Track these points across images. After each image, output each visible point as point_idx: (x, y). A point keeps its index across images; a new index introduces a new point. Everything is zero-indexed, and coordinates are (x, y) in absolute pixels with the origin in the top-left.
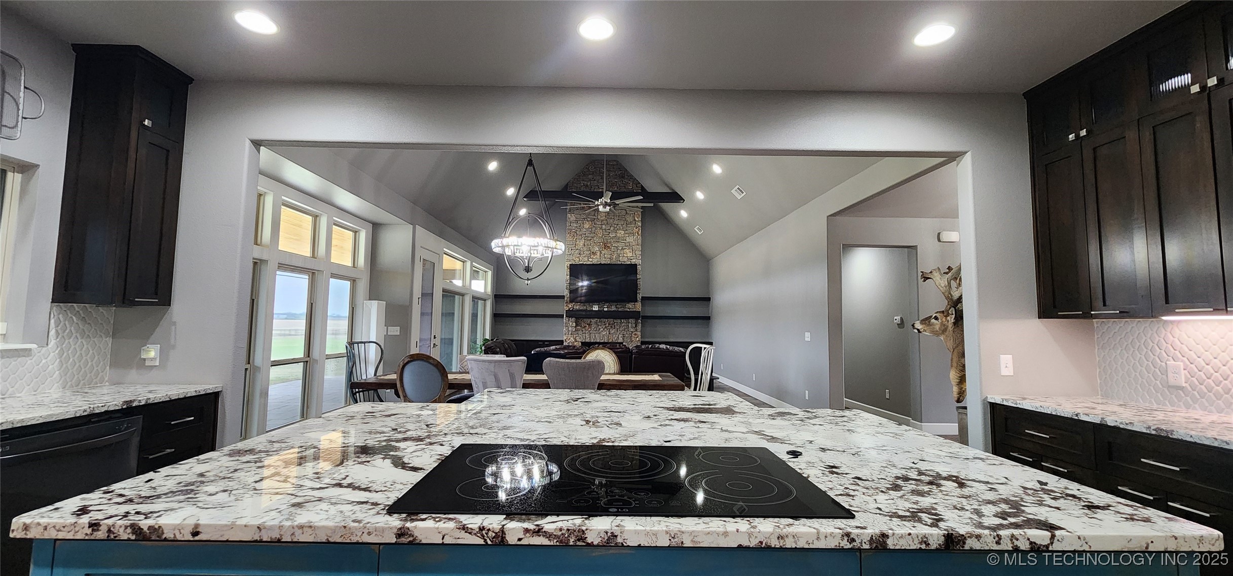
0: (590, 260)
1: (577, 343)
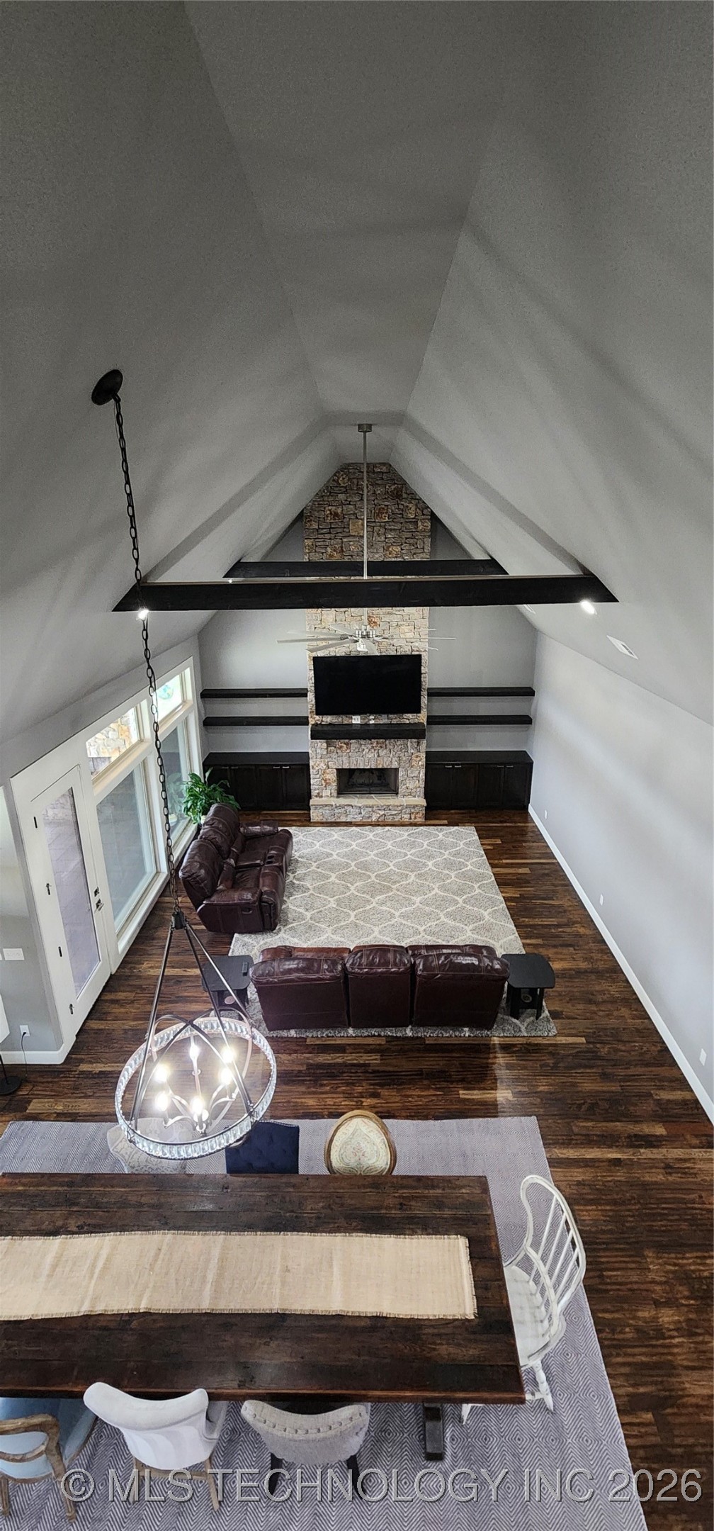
1: (330, 770)
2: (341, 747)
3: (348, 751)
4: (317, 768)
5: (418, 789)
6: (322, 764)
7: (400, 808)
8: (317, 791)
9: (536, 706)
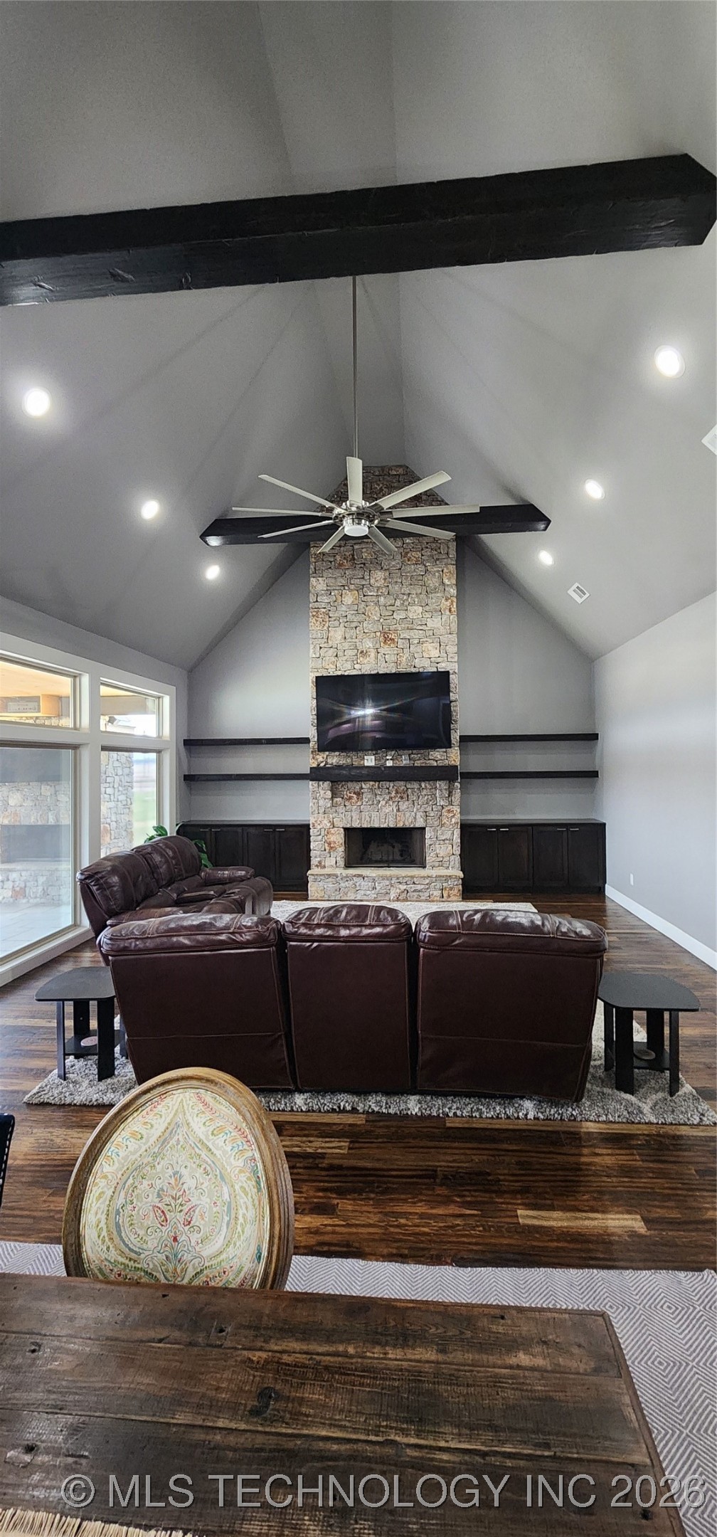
0: (356, 666)
1: (336, 829)
2: (350, 798)
3: (359, 803)
4: (319, 827)
5: (452, 857)
6: (326, 822)
7: (427, 881)
8: (319, 859)
9: (602, 754)
